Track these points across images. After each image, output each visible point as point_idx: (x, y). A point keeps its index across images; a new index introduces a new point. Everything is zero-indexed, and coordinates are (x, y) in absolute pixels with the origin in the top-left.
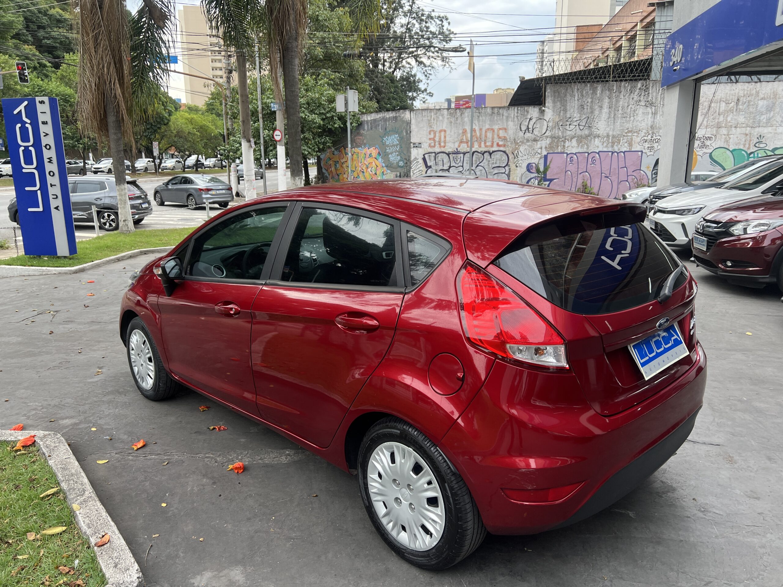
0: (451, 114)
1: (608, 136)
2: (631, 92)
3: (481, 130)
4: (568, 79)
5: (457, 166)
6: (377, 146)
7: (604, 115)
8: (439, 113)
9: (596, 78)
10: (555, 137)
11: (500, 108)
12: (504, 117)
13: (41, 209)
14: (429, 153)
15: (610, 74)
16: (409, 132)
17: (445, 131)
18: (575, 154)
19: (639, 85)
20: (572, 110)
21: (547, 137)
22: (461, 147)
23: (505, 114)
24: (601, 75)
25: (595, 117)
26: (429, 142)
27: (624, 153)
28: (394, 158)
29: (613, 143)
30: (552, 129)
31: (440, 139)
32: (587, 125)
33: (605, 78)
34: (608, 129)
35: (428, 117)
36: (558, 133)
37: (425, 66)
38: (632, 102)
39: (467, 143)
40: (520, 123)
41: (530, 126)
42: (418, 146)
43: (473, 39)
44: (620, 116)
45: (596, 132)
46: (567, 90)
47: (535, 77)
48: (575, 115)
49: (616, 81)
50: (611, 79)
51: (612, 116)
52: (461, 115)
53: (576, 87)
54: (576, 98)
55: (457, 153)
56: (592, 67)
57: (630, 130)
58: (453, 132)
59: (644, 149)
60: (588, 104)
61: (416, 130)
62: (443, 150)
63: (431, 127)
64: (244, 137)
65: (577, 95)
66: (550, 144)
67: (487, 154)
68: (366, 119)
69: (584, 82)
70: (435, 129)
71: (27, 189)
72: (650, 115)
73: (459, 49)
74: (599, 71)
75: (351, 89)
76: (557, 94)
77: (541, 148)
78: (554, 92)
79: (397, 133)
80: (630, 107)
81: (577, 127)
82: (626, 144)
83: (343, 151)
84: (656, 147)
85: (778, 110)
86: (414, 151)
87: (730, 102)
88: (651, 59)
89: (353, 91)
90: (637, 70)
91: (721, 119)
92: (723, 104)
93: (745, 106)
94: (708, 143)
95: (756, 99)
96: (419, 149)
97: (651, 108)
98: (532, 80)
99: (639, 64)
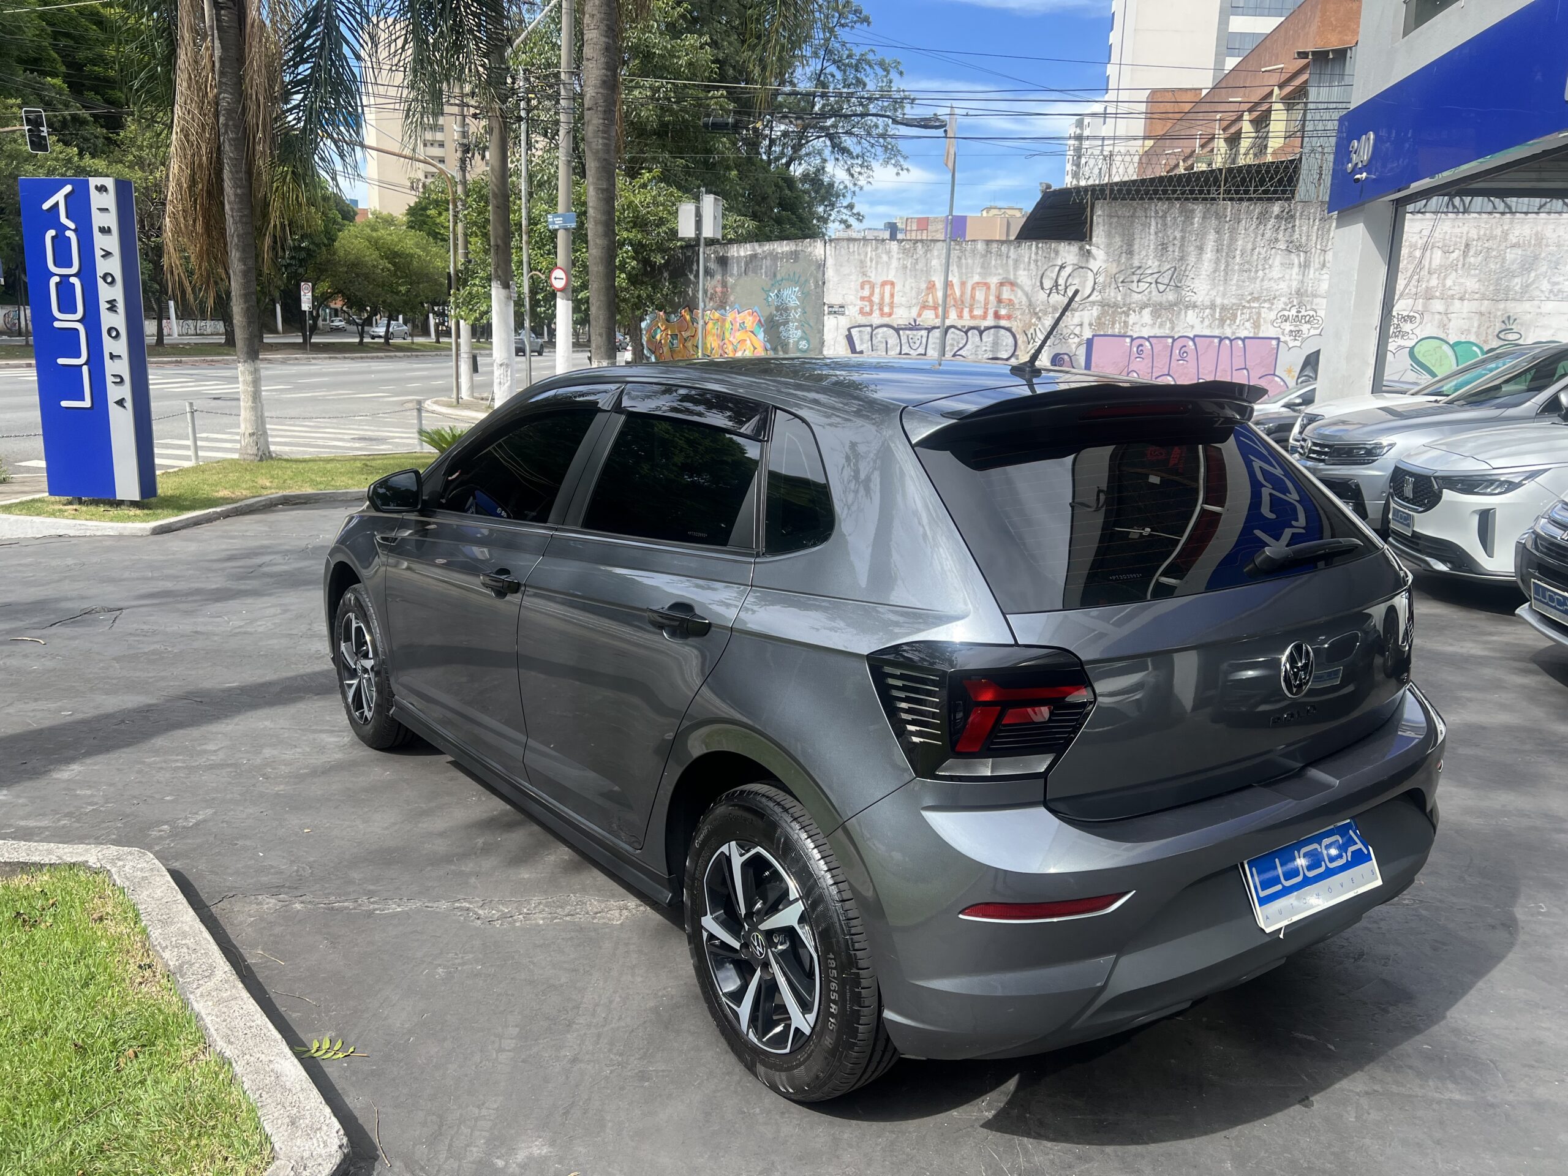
0: (905, 251)
1: (1213, 306)
2: (1261, 222)
3: (963, 284)
4: (1138, 191)
5: (913, 353)
6: (756, 308)
7: (1206, 264)
8: (881, 247)
9: (1192, 192)
10: (1109, 306)
11: (1001, 242)
12: (1011, 262)
13: (87, 403)
14: (859, 326)
15: (1220, 186)
16: (821, 284)
17: (892, 284)
18: (1147, 339)
19: (1276, 208)
21: (1093, 303)
22: (923, 316)
23: (1013, 255)
24: (1201, 186)
25: (1189, 268)
26: (860, 303)
27: (1243, 340)
28: (789, 333)
29: (1222, 321)
30: (1104, 288)
31: (882, 298)
32: (1172, 283)
33: (1209, 192)
34: (1213, 293)
35: (859, 254)
36: (1115, 298)
37: (851, 156)
38: (1260, 242)
39: (935, 308)
40: (1040, 273)
41: (1061, 281)
42: (838, 310)
44: (1237, 267)
45: (1190, 297)
46: (1135, 212)
48: (1150, 263)
49: (1231, 199)
50: (1221, 196)
51: (1223, 267)
52: (926, 252)
53: (1152, 207)
54: (1152, 231)
55: (914, 327)
56: (1181, 170)
57: (1256, 295)
58: (908, 287)
60: (1176, 242)
61: (836, 279)
62: (886, 320)
63: (864, 274)
64: (498, 278)
65: (1153, 223)
66: (1099, 318)
67: (976, 332)
68: (736, 255)
69: (1168, 199)
70: (873, 280)
71: (61, 361)
72: (1296, 270)
73: (933, 123)
74: (1198, 179)
75: (708, 192)
77: (1081, 325)
78: (1110, 216)
79: (796, 283)
80: (1257, 251)
81: (1153, 285)
82: (1248, 324)
83: (687, 315)
84: (1305, 331)
85: (1544, 269)
86: (830, 322)
87: (1452, 249)
88: (1301, 158)
89: (712, 196)
90: (1271, 179)
91: (1434, 282)
92: (1438, 254)
93: (1480, 258)
94: (1407, 327)
95: (1503, 247)
96: (840, 317)
97: (1299, 255)
98: (1065, 192)
99: (1277, 167)
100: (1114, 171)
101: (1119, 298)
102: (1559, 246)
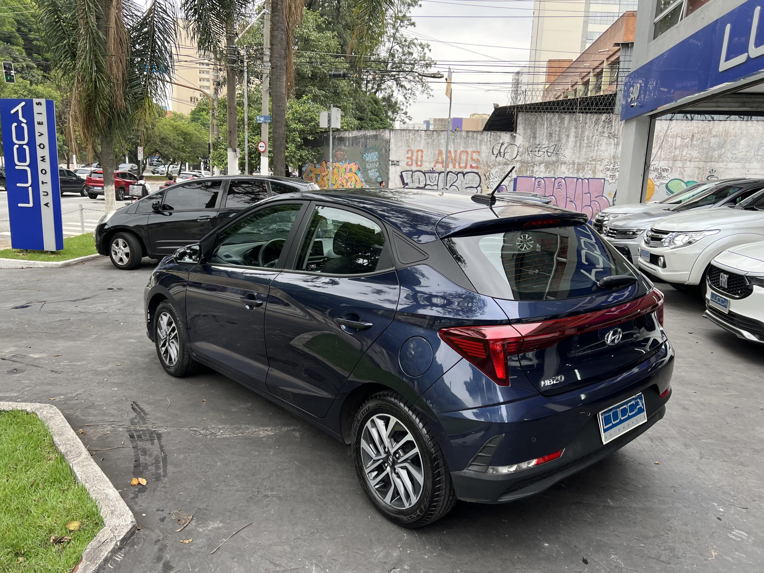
0: (428, 135)
1: (574, 163)
2: (596, 124)
3: (456, 151)
4: (538, 108)
5: (432, 184)
6: (357, 162)
7: (570, 143)
8: (417, 133)
9: (564, 109)
10: (524, 162)
11: (474, 132)
12: (478, 141)
13: (31, 205)
14: (406, 171)
15: (577, 106)
16: (388, 151)
17: (422, 151)
18: (543, 179)
19: (604, 117)
21: (517, 161)
22: (437, 167)
23: (479, 138)
24: (568, 106)
25: (562, 145)
26: (406, 160)
27: (588, 179)
28: (373, 174)
29: (578, 170)
30: (522, 154)
31: (417, 158)
32: (554, 152)
33: (572, 109)
35: (406, 137)
36: (528, 159)
37: (405, 88)
38: (596, 133)
39: (442, 163)
40: (492, 147)
41: (502, 151)
42: (396, 164)
43: (451, 67)
44: (585, 145)
45: (563, 159)
46: (537, 118)
47: (509, 105)
48: (544, 142)
49: (582, 113)
50: (578, 111)
51: (578, 145)
52: (438, 136)
53: (545, 116)
54: (545, 127)
55: (432, 172)
56: (561, 98)
57: (594, 158)
58: (429, 152)
59: (607, 177)
60: (556, 133)
61: (395, 149)
62: (419, 168)
63: (409, 146)
64: (231, 147)
65: (546, 123)
66: (520, 168)
67: (461, 174)
68: (347, 136)
69: (553, 112)
70: (413, 149)
71: (18, 185)
72: (613, 146)
73: (437, 76)
74: (567, 103)
75: (334, 106)
76: (527, 122)
78: (525, 120)
79: (376, 151)
80: (594, 137)
81: (546, 153)
82: (590, 172)
83: (324, 165)
84: (617, 175)
85: (729, 147)
86: (392, 169)
87: (686, 137)
88: (615, 95)
89: (336, 108)
90: (601, 104)
91: (677, 152)
92: (679, 140)
93: (699, 141)
94: (665, 174)
95: (709, 137)
96: (397, 167)
97: (614, 140)
98: (505, 108)
99: (604, 99)
100: (527, 98)
101: (529, 159)
102: (735, 136)
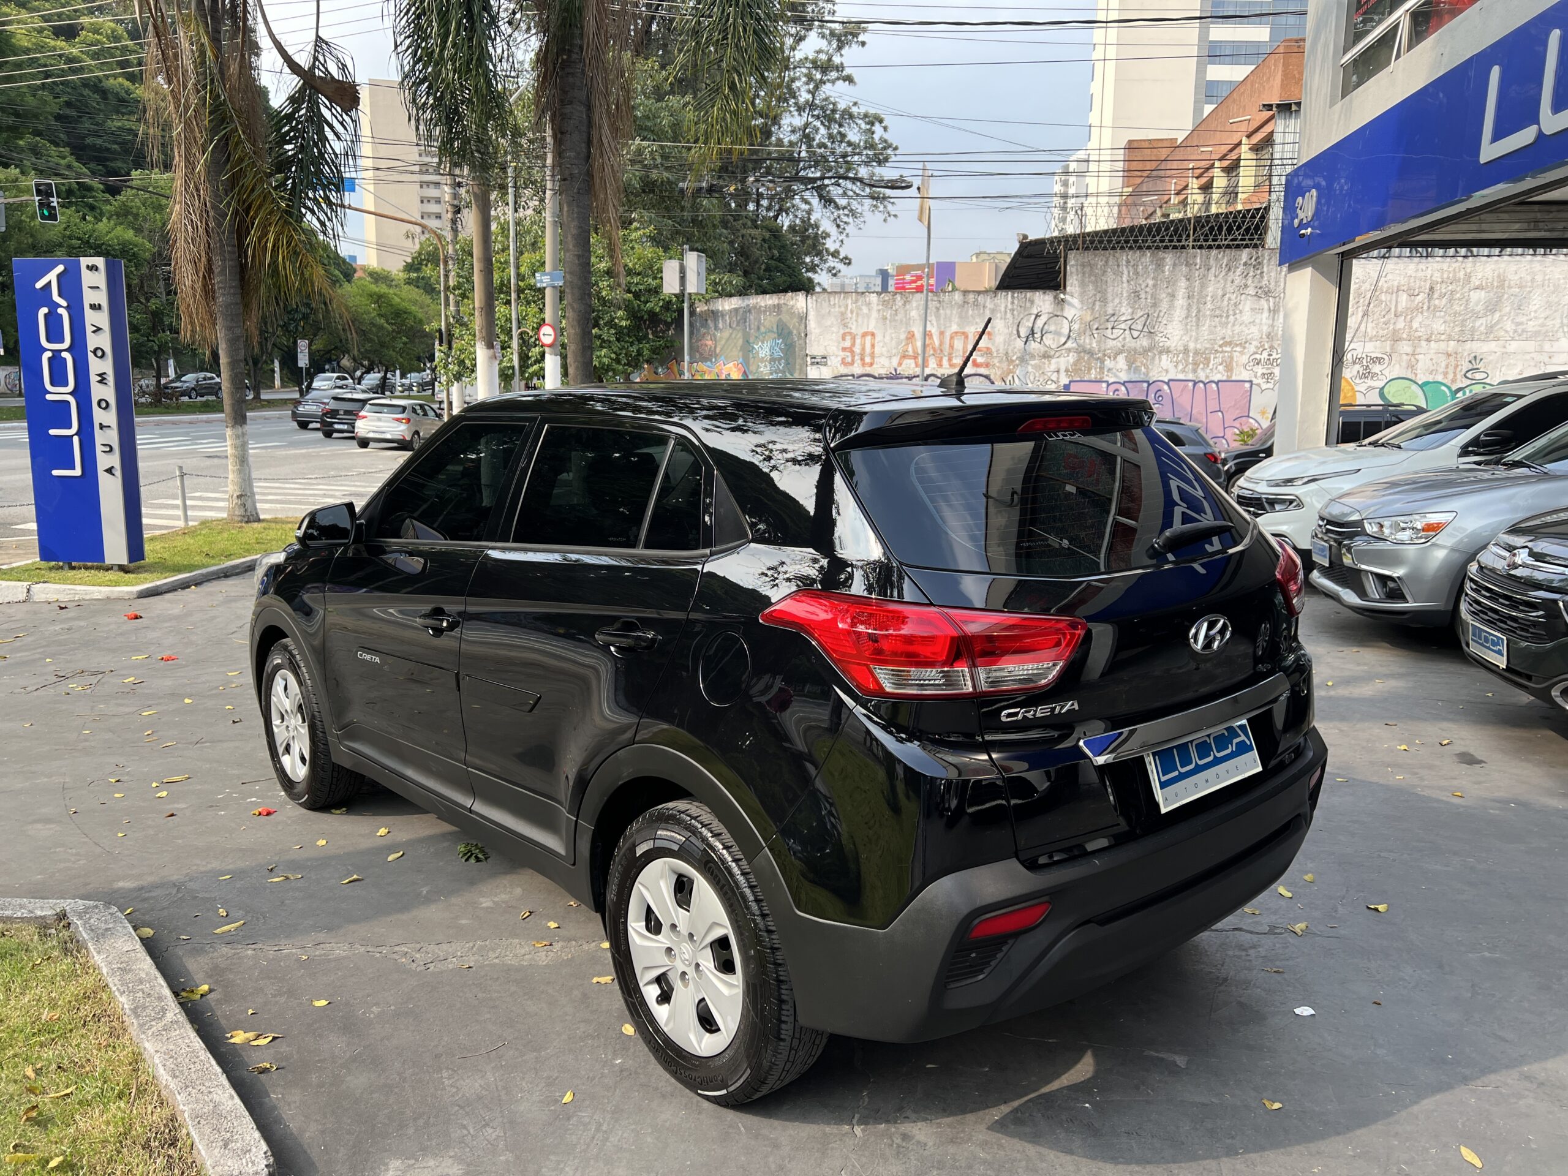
0: (885, 303)
1: (1186, 351)
2: (1230, 269)
3: (942, 333)
4: (1109, 242)
6: (740, 360)
7: (1178, 311)
8: (861, 299)
9: (1162, 241)
10: (1085, 351)
11: (979, 293)
12: (988, 311)
13: (77, 472)
14: (841, 376)
15: (1188, 236)
16: (803, 336)
17: (873, 335)
18: (1123, 384)
19: (1245, 254)
20: (1117, 301)
21: (1069, 350)
22: (903, 366)
23: (989, 304)
24: (1171, 236)
25: (1162, 314)
26: (842, 354)
27: (1217, 383)
29: (1196, 364)
31: (863, 349)
32: (1146, 329)
33: (1179, 241)
35: (840, 306)
36: (1091, 344)
37: (837, 207)
38: (1230, 288)
39: (915, 358)
40: (1017, 322)
41: (1037, 329)
42: (820, 361)
44: (1208, 313)
45: (1163, 343)
46: (1107, 262)
47: (1048, 235)
48: (1123, 310)
49: (1201, 247)
50: (1191, 244)
51: (1195, 313)
52: (904, 305)
53: (1124, 257)
54: (1125, 278)
55: (895, 376)
56: (1158, 218)
57: (1228, 340)
58: (888, 338)
59: (1256, 377)
60: (1148, 289)
61: (817, 331)
62: (868, 370)
63: (845, 326)
64: (482, 339)
65: (1126, 272)
66: (1075, 364)
68: (722, 308)
69: (1140, 248)
70: (854, 331)
71: (52, 432)
72: (1266, 314)
73: (898, 184)
74: (1167, 229)
75: (691, 249)
76: (1087, 269)
77: (1058, 371)
78: (1083, 265)
79: (779, 336)
80: (1227, 297)
81: (1127, 332)
82: (1221, 368)
83: (675, 369)
84: (1277, 374)
85: (1508, 309)
86: (813, 372)
87: (1416, 292)
88: (1267, 209)
89: (695, 253)
90: (1239, 227)
91: (1401, 324)
92: (1404, 297)
93: (1444, 301)
94: (1376, 368)
95: (1466, 289)
96: (822, 367)
97: (1268, 300)
98: (1040, 243)
99: (1244, 216)
100: (1086, 222)
101: (1094, 345)
102: (1520, 287)
